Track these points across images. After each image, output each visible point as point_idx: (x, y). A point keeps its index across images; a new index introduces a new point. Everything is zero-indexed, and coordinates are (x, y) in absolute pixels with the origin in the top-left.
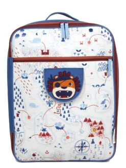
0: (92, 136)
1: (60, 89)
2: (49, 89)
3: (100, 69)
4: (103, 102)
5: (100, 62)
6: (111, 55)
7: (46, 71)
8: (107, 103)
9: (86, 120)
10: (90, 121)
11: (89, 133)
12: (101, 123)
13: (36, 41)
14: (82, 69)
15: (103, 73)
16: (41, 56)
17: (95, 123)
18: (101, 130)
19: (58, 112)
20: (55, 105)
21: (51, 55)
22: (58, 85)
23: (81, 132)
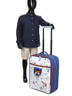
0: (43, 86)
1: (36, 73)
2: (35, 72)
3: (46, 70)
4: (47, 78)
5: (46, 68)
6: (50, 66)
7: (35, 68)
8: (47, 79)
9: (42, 82)
10: (43, 82)
11: (43, 85)
12: (46, 84)
13: (34, 60)
14: (41, 69)
15: (47, 71)
16: (34, 64)
17: (44, 83)
18: (46, 85)
19: (36, 78)
20: (36, 76)
21: (36, 64)
22: (36, 72)
23: (41, 84)
